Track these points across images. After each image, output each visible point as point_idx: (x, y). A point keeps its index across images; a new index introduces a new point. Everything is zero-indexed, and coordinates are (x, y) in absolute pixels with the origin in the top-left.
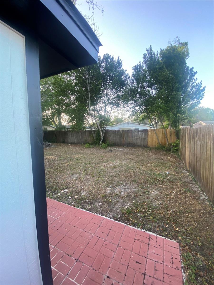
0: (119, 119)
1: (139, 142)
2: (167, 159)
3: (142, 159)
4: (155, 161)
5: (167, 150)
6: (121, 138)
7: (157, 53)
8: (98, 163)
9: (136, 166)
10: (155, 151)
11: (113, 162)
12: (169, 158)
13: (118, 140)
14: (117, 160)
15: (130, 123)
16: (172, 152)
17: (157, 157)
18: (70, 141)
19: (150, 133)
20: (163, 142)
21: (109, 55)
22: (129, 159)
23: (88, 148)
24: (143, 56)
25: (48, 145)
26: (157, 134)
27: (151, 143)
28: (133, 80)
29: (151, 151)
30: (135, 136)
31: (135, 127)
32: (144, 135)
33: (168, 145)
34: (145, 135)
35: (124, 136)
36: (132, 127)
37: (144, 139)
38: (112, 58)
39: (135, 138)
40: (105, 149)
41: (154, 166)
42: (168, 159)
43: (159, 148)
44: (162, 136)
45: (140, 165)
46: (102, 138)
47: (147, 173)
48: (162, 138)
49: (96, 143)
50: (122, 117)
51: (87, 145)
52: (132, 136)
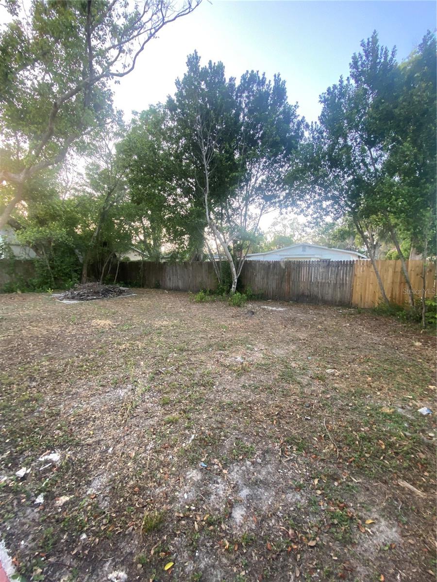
0: (285, 237)
1: (329, 293)
2: (413, 349)
3: (333, 343)
4: (375, 353)
5: (407, 319)
6: (282, 282)
7: (393, 52)
8: (205, 350)
9: (314, 370)
10: (372, 319)
11: (248, 348)
12: (418, 344)
13: (274, 286)
14: (258, 343)
15: (309, 246)
16: (424, 325)
17: (379, 339)
18: (170, 284)
19: (359, 271)
20: (396, 294)
21: (252, 71)
22: (294, 341)
23: (201, 301)
24: (351, 61)
25: (121, 292)
26: (379, 273)
27: (361, 295)
28: (321, 133)
29: (361, 319)
30: (318, 275)
31: (322, 255)
32: (343, 276)
33: (413, 304)
34: (346, 274)
35: (289, 275)
36: (314, 255)
37: (343, 284)
38: (261, 78)
39: (318, 283)
40: (239, 306)
41: (373, 376)
42: (416, 347)
43: (384, 312)
44: (393, 280)
45: (325, 367)
46: (236, 281)
47: (347, 405)
48: (393, 283)
49: (221, 292)
50: (292, 233)
51: (201, 294)
52: (311, 277)
